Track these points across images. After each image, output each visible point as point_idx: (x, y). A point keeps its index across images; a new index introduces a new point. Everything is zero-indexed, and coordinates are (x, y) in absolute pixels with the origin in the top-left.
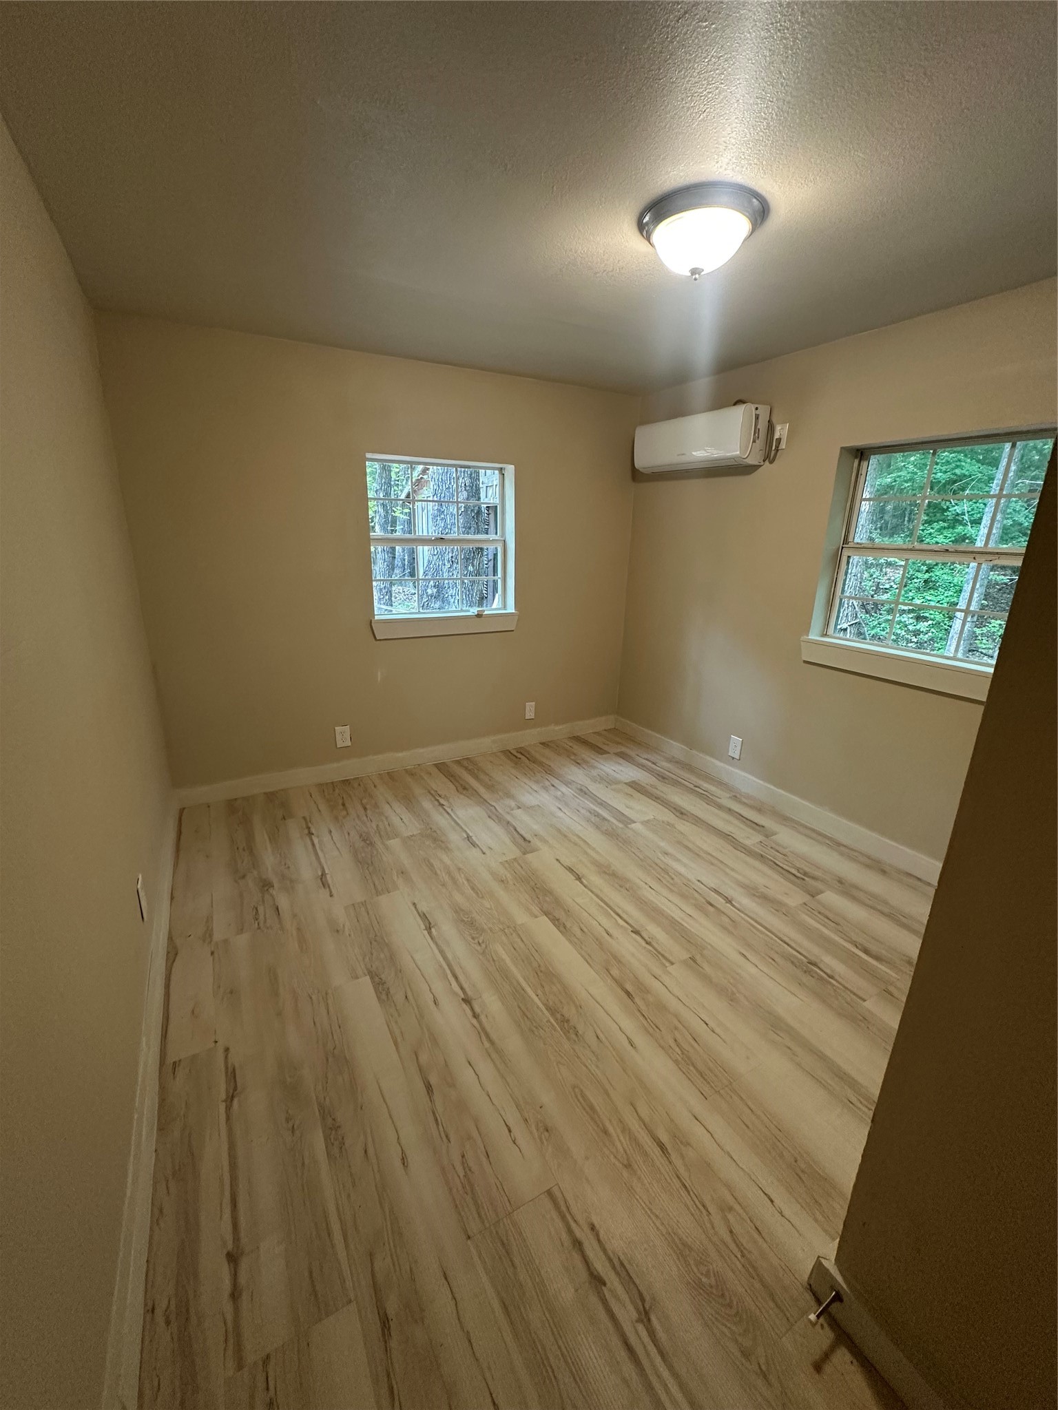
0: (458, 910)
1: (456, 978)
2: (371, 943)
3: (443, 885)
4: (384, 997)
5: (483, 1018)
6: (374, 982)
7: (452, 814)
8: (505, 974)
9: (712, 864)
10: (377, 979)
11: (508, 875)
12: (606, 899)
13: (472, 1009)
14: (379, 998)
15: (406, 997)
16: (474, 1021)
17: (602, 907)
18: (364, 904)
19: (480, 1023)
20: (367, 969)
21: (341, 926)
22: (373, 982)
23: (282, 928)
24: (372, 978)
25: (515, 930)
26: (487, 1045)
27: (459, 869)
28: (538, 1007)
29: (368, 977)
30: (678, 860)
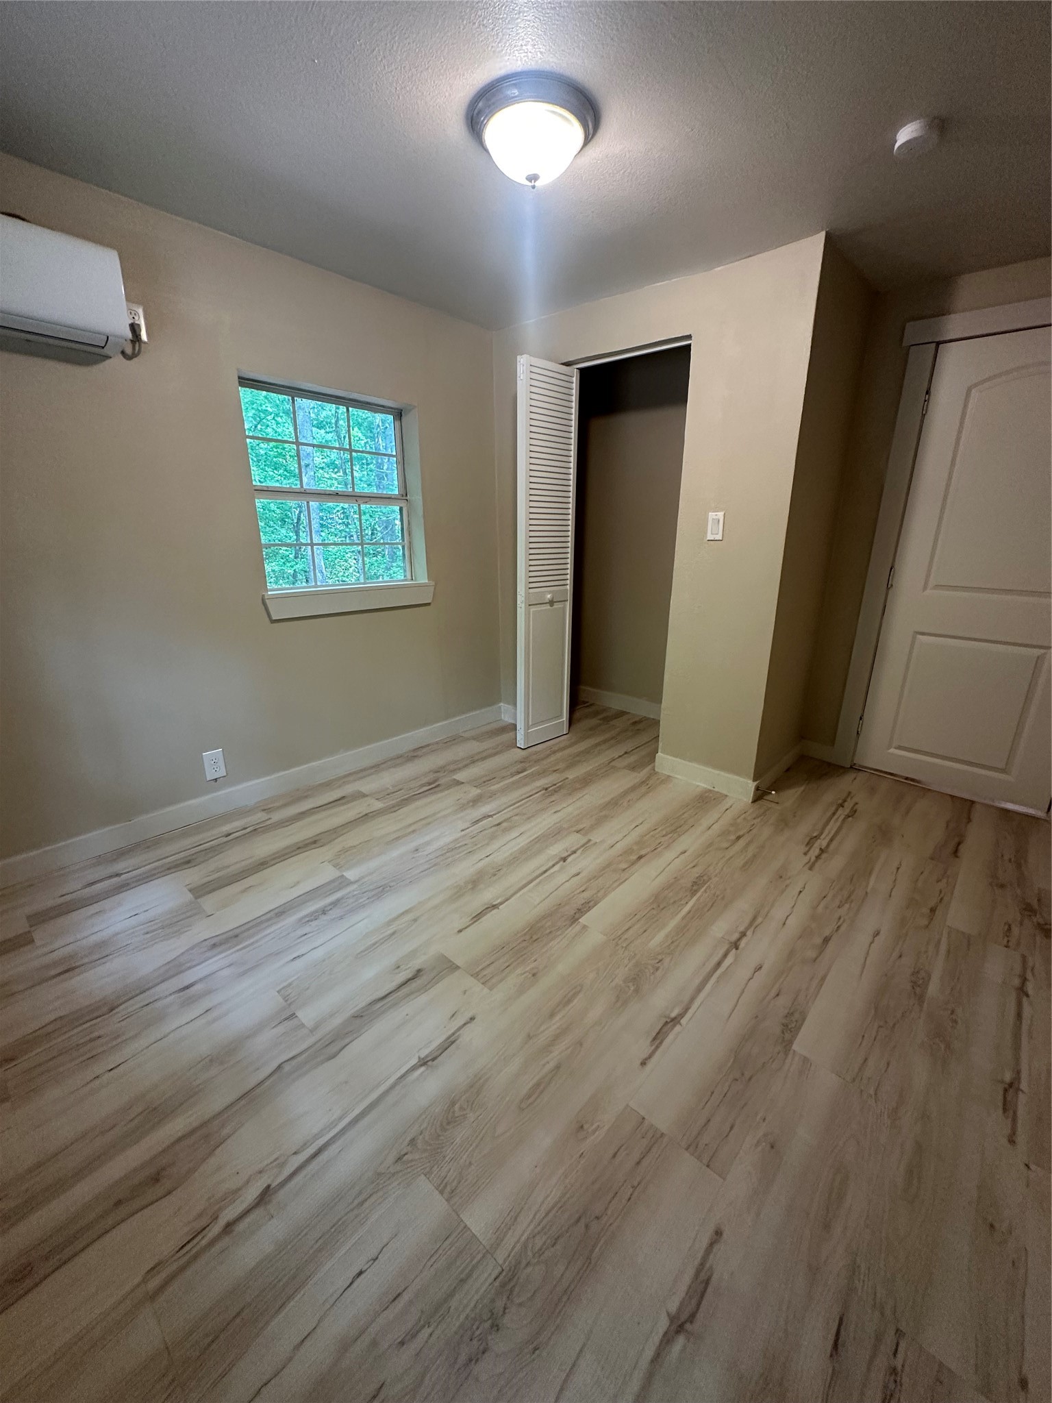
0: (621, 1001)
1: (719, 964)
2: (750, 1079)
3: (580, 1043)
4: (797, 1016)
5: (742, 929)
6: (792, 1036)
7: (321, 1142)
8: (681, 930)
9: (429, 824)
10: (787, 1036)
11: (519, 971)
12: (524, 882)
13: (739, 939)
14: (804, 1020)
15: (778, 995)
16: (749, 933)
17: (539, 883)
18: (693, 1146)
19: (747, 929)
20: (786, 1054)
21: (760, 1148)
22: (794, 1037)
23: (853, 1269)
24: (791, 1042)
25: (620, 937)
26: (759, 920)
27: (529, 1037)
28: (698, 899)
29: (793, 1048)
30: (428, 843)
